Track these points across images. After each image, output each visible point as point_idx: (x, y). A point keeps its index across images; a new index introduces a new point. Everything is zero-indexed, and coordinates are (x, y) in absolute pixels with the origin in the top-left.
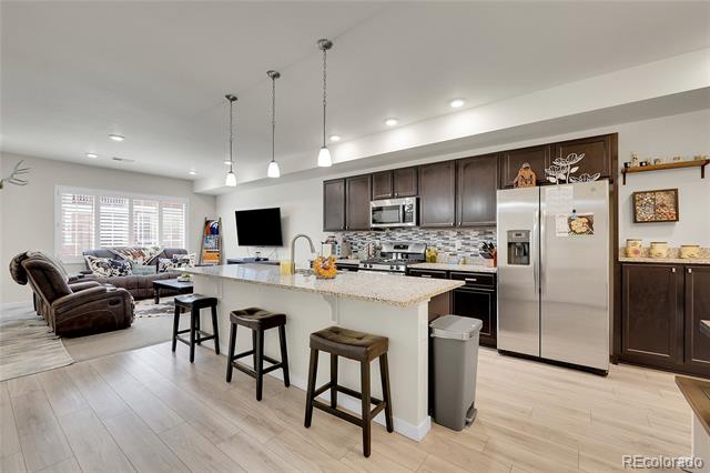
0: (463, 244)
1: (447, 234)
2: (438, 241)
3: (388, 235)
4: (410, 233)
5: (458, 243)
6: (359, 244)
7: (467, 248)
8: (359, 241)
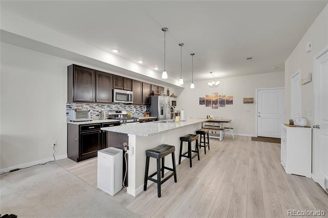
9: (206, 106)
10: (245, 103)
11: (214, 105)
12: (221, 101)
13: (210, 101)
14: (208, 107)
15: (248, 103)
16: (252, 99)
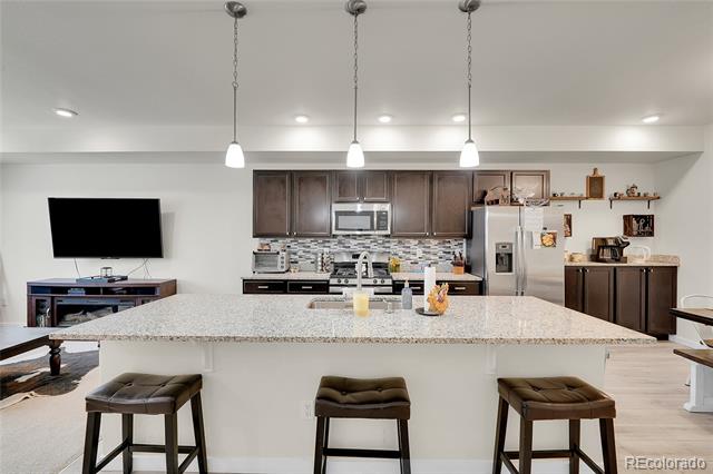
0: (424, 252)
1: (409, 242)
2: (400, 250)
3: (340, 242)
4: (369, 241)
5: (419, 251)
6: (300, 253)
7: (428, 256)
8: (300, 250)
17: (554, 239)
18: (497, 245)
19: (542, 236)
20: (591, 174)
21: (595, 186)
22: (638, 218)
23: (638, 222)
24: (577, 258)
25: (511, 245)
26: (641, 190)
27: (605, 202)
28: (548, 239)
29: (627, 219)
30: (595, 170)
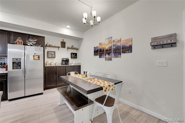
9: (100, 57)
10: (154, 47)
11: (107, 56)
12: (115, 50)
13: (104, 51)
14: (101, 59)
15: (163, 46)
16: (174, 35)
17: (39, 57)
18: (13, 59)
19: (34, 56)
20: (62, 41)
21: (63, 44)
22: (74, 54)
23: (74, 55)
24: (57, 64)
25: (20, 59)
26: (75, 47)
27: (66, 49)
28: (36, 57)
29: (72, 54)
30: (63, 40)
